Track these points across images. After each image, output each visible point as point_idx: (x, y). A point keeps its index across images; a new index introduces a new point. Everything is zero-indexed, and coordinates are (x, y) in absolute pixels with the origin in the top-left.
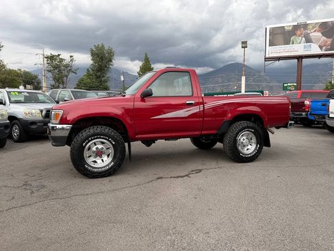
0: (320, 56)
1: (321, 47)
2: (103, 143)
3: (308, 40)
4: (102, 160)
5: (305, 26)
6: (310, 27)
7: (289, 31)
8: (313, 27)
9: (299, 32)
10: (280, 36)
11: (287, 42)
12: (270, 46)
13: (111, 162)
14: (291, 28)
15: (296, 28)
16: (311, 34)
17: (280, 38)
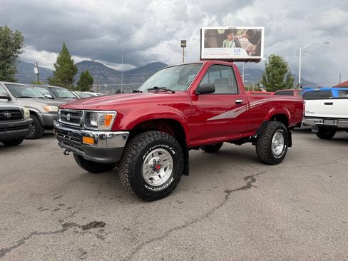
0: (246, 60)
1: (248, 52)
2: (160, 154)
3: (238, 45)
4: (159, 176)
5: (235, 31)
6: (239, 33)
7: (222, 35)
8: (242, 33)
9: (230, 37)
10: (214, 38)
11: (220, 45)
12: (205, 47)
13: (170, 178)
14: (223, 32)
15: (228, 32)
16: (240, 40)
17: (214, 40)
